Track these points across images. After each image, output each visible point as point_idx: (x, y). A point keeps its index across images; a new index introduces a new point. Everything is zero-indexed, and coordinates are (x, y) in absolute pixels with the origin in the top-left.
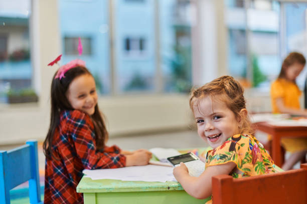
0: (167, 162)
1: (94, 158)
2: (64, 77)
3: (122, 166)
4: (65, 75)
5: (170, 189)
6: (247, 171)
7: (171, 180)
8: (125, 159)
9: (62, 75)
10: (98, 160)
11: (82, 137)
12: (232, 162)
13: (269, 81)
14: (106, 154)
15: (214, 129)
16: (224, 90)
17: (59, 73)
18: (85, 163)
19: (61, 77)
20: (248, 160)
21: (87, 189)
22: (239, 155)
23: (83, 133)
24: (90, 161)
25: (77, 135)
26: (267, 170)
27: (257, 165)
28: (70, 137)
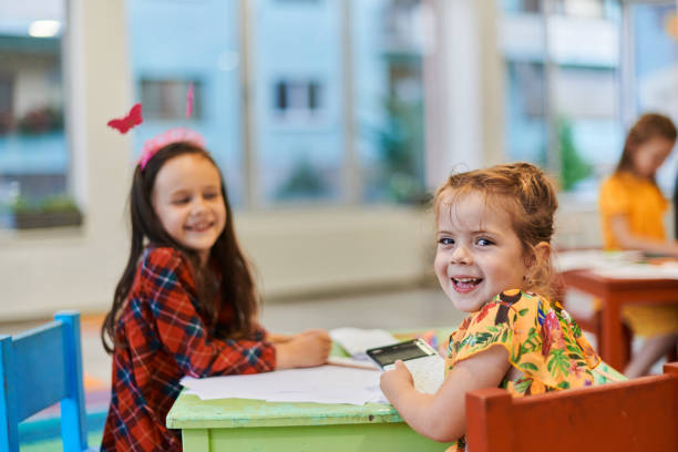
0: (366, 359)
1: (203, 354)
3: (266, 368)
5: (374, 421)
6: (529, 370)
7: (375, 401)
8: (273, 355)
10: (214, 359)
11: (173, 311)
12: (501, 347)
13: (598, 177)
15: (471, 264)
18: (184, 362)
20: (534, 346)
21: (189, 421)
22: (516, 332)
23: (175, 301)
24: (195, 361)
25: (162, 305)
26: (575, 369)
27: (552, 356)
28: (146, 307)
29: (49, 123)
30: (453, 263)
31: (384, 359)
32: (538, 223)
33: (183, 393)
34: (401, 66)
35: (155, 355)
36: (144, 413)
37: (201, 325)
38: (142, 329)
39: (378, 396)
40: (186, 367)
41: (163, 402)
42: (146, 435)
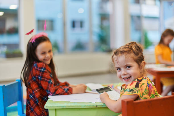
0: (95, 91)
1: (53, 88)
2: (35, 42)
3: (70, 93)
4: (35, 40)
5: (98, 107)
6: (145, 99)
7: (98, 102)
9: (34, 41)
10: (56, 90)
12: (137, 94)
13: (154, 45)
14: (61, 86)
15: (127, 74)
16: (132, 51)
17: (32, 39)
18: (48, 92)
19: (33, 42)
20: (146, 93)
21: (50, 107)
22: (141, 90)
23: (45, 75)
24: (51, 91)
25: (42, 77)
27: (151, 96)
29: (14, 31)
30: (122, 75)
31: (101, 91)
34: (104, 17)
37: (52, 81)
42: (38, 110)
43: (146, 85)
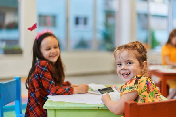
0: (98, 92)
1: (54, 89)
3: (71, 93)
5: (99, 109)
6: (144, 97)
7: (100, 103)
8: (73, 90)
10: (57, 90)
11: (46, 77)
12: (136, 91)
13: (161, 45)
15: (127, 69)
18: (49, 91)
20: (145, 91)
22: (140, 87)
23: (47, 75)
24: (52, 91)
25: (43, 76)
26: (156, 97)
27: (150, 93)
28: (39, 76)
29: (14, 26)
30: (122, 70)
31: (103, 92)
32: (143, 56)
33: (48, 99)
34: (109, 14)
35: (41, 89)
36: (38, 105)
37: (53, 81)
38: (38, 82)
39: (101, 102)
40: (49, 92)
41: (43, 102)
42: (38, 110)
43: (145, 82)
